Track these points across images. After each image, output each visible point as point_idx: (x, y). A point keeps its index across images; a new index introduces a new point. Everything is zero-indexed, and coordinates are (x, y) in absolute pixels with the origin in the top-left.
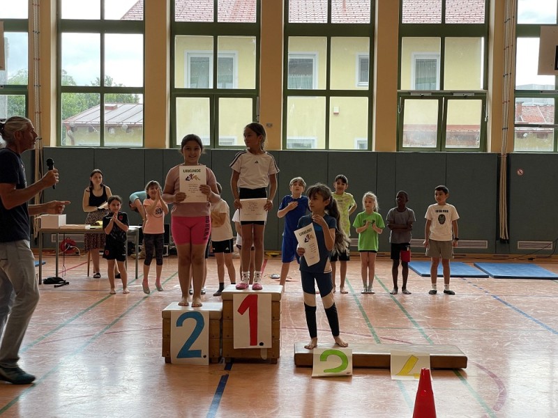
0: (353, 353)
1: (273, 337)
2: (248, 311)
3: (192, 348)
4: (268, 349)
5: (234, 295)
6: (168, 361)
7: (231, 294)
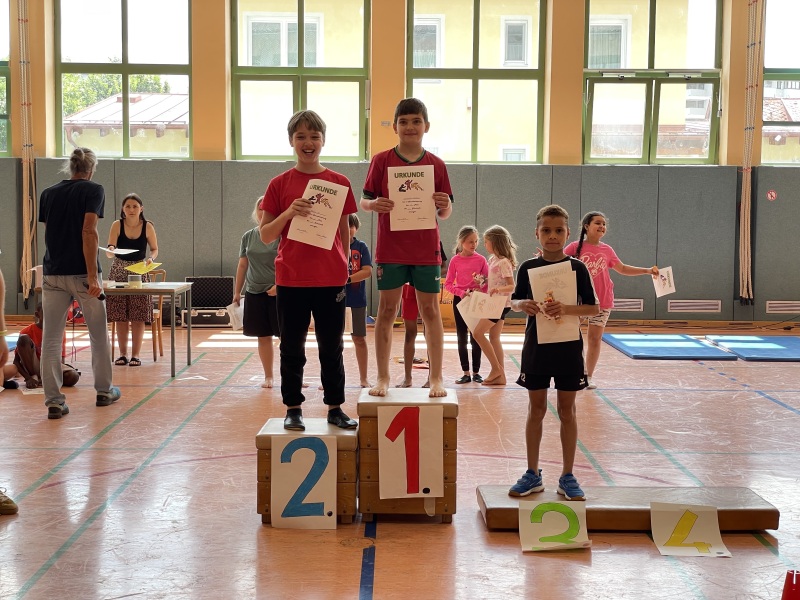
0: (589, 506)
1: (445, 478)
3: (308, 499)
4: (437, 498)
5: (379, 408)
6: (267, 521)
7: (374, 406)
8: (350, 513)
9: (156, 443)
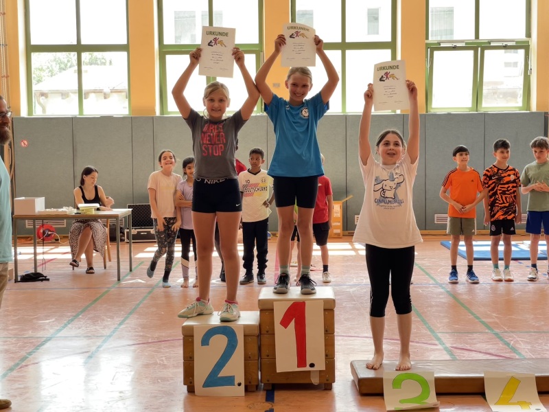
0: (436, 375)
1: (326, 356)
2: (292, 324)
3: (223, 373)
4: (320, 371)
5: (274, 303)
6: (191, 390)
7: (271, 302)
8: (254, 383)
9: (107, 332)
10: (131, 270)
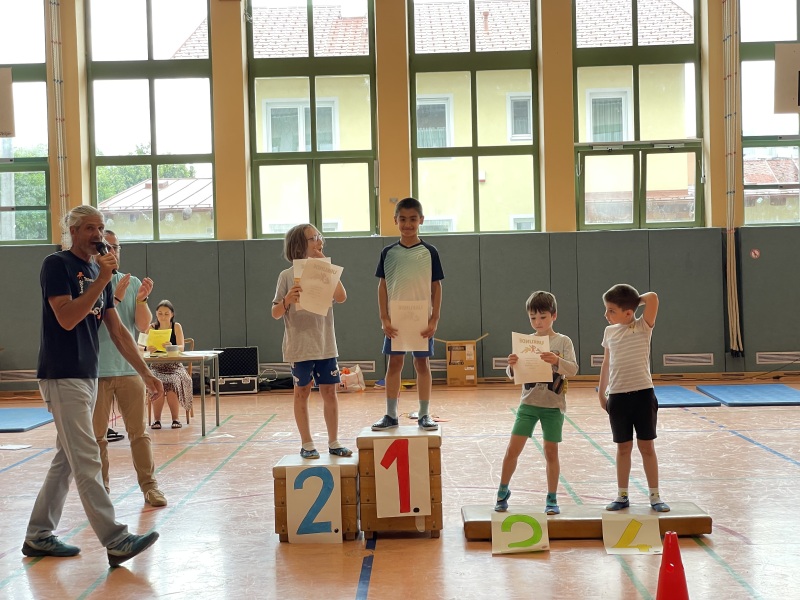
0: (549, 519)
1: (432, 499)
3: (318, 519)
4: (426, 517)
5: (375, 441)
6: (284, 539)
7: (370, 440)
8: (352, 530)
9: (190, 487)
10: (218, 425)
